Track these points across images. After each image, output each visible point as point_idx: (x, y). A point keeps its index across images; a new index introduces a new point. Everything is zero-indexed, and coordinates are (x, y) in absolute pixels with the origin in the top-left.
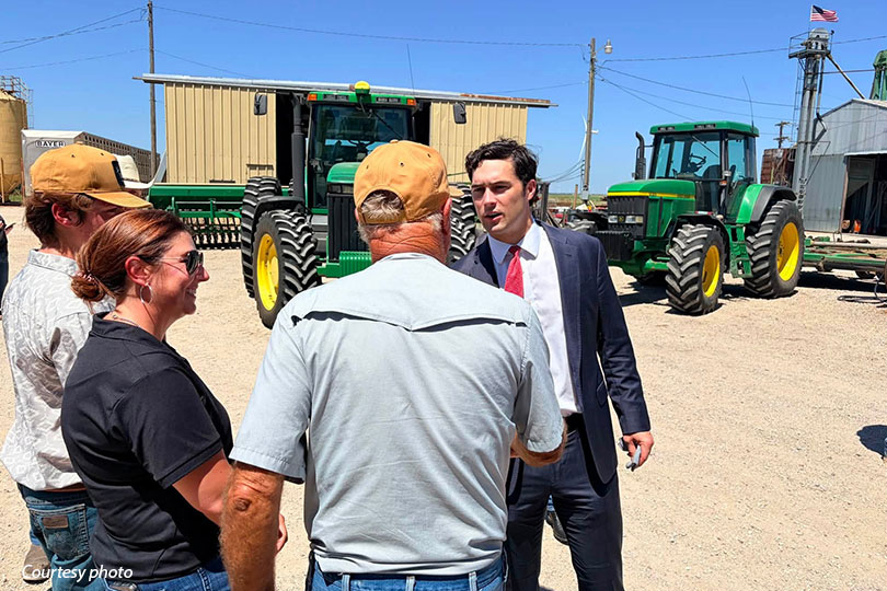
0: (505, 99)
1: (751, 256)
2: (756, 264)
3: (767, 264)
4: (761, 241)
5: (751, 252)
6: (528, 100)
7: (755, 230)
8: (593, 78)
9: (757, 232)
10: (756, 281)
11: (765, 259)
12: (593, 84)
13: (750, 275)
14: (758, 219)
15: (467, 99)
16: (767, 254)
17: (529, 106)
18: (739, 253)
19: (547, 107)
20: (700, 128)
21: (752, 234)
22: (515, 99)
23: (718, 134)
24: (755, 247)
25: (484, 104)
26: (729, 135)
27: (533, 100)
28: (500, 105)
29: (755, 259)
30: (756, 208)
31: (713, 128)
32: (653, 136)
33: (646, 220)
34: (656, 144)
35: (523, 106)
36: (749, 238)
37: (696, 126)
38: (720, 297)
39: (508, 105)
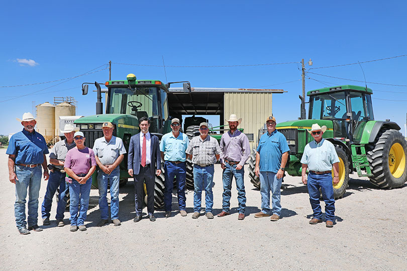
0: (261, 90)
1: (371, 164)
2: (375, 168)
3: (381, 168)
4: (376, 154)
5: (371, 161)
6: (272, 90)
7: (372, 147)
8: (304, 78)
9: (374, 149)
10: (376, 179)
11: (380, 165)
12: (304, 81)
13: (371, 174)
14: (373, 141)
15: (241, 91)
16: (380, 161)
17: (273, 93)
18: (363, 162)
19: (282, 93)
20: (333, 90)
21: (371, 150)
22: (266, 90)
23: (343, 93)
24: (373, 158)
25: (250, 93)
26: (351, 93)
27: (275, 90)
28: (258, 93)
29: (374, 165)
30: (372, 134)
31: (340, 89)
32: (309, 97)
33: (297, 143)
34: (311, 101)
35: (270, 93)
36: (369, 152)
37: (330, 89)
38: (348, 189)
39: (262, 93)
